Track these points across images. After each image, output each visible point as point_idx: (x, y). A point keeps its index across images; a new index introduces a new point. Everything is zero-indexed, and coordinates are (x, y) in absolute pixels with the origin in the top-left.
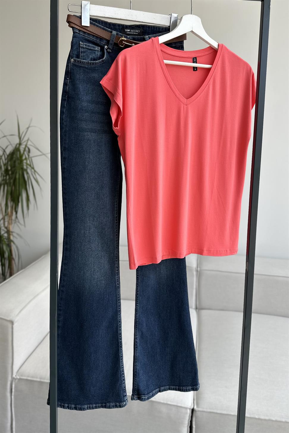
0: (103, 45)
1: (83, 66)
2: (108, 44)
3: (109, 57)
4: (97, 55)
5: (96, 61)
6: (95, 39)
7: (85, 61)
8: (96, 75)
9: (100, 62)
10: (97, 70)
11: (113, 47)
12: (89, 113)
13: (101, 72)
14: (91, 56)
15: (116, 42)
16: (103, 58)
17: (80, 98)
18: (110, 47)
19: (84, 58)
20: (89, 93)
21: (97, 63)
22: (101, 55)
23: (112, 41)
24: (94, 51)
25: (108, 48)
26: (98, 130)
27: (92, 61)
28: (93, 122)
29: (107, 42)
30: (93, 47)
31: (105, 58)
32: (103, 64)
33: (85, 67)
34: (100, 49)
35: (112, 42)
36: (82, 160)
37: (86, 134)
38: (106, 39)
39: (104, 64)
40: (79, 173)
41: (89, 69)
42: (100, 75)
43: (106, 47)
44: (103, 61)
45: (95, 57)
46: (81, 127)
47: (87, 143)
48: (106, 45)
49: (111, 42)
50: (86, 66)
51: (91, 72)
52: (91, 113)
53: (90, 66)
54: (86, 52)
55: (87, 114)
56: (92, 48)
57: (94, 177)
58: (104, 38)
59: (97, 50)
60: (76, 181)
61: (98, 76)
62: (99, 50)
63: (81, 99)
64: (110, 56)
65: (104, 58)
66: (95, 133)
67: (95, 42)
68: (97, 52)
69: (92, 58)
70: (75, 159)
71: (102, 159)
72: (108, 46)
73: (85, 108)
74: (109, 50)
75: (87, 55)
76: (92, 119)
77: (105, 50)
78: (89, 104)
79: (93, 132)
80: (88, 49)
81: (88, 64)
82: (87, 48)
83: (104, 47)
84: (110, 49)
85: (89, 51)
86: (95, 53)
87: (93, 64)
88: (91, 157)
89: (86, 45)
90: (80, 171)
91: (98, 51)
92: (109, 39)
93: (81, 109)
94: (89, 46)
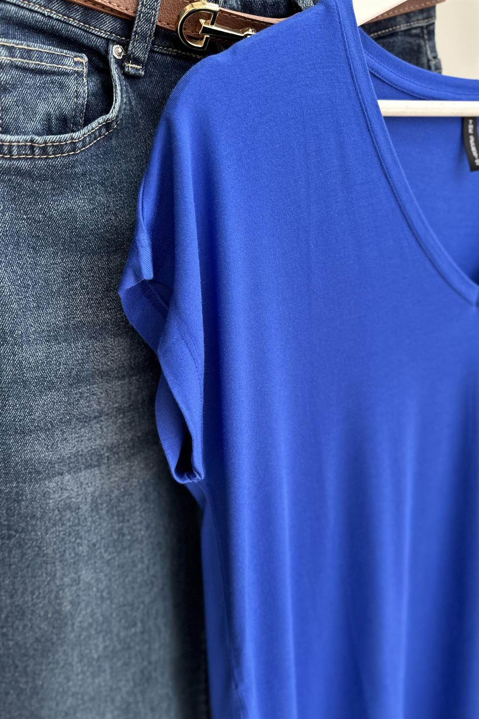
0: (99, 43)
1: (7, 164)
2: (129, 37)
3: (133, 103)
4: (77, 97)
5: (75, 135)
6: (58, 12)
7: (14, 138)
8: (80, 203)
9: (93, 135)
10: (84, 174)
11: (152, 51)
12: (58, 390)
13: (103, 184)
14: (42, 108)
15: (163, 24)
16: (107, 112)
17: (7, 330)
18: (138, 49)
19: (7, 119)
20: (52, 294)
21: (80, 145)
22: (93, 95)
23: (148, 21)
24: (56, 78)
25: (127, 58)
26: (110, 449)
27: (50, 132)
28: (85, 420)
29: (117, 25)
30: (53, 58)
31: (119, 111)
32: (108, 138)
33: (19, 172)
34: (90, 61)
35: (146, 27)
36: (44, 597)
37: (52, 485)
38: (112, 10)
39: (114, 142)
40: (35, 650)
41: (42, 178)
42: (98, 198)
43: (116, 51)
44: (108, 125)
45: (67, 108)
46: (26, 461)
47: (63, 525)
48: (115, 42)
49: (139, 26)
50: (24, 165)
51: (54, 189)
52: (71, 385)
53: (41, 163)
54: (14, 86)
55: (49, 397)
56: (47, 65)
57: (105, 648)
58: (104, 6)
59: (77, 72)
60: (24, 680)
61: (88, 207)
62: (85, 70)
63: (12, 332)
64: (141, 97)
65: (112, 114)
66: (99, 466)
67: (58, 31)
68: (71, 82)
69: (49, 115)
70: (11, 597)
71: (135, 566)
72: (125, 46)
73: (38, 374)
74: (131, 67)
75: (23, 100)
76: (75, 412)
77: (114, 67)
78: (56, 348)
79: (87, 468)
80: (24, 69)
81: (33, 153)
82: (17, 67)
83: (107, 52)
84: (136, 61)
85: (29, 80)
86: (62, 86)
87: (59, 148)
88: (87, 575)
89: (11, 50)
90: (37, 640)
91: (79, 74)
92: (130, 12)
93: (16, 382)
94: (28, 54)
